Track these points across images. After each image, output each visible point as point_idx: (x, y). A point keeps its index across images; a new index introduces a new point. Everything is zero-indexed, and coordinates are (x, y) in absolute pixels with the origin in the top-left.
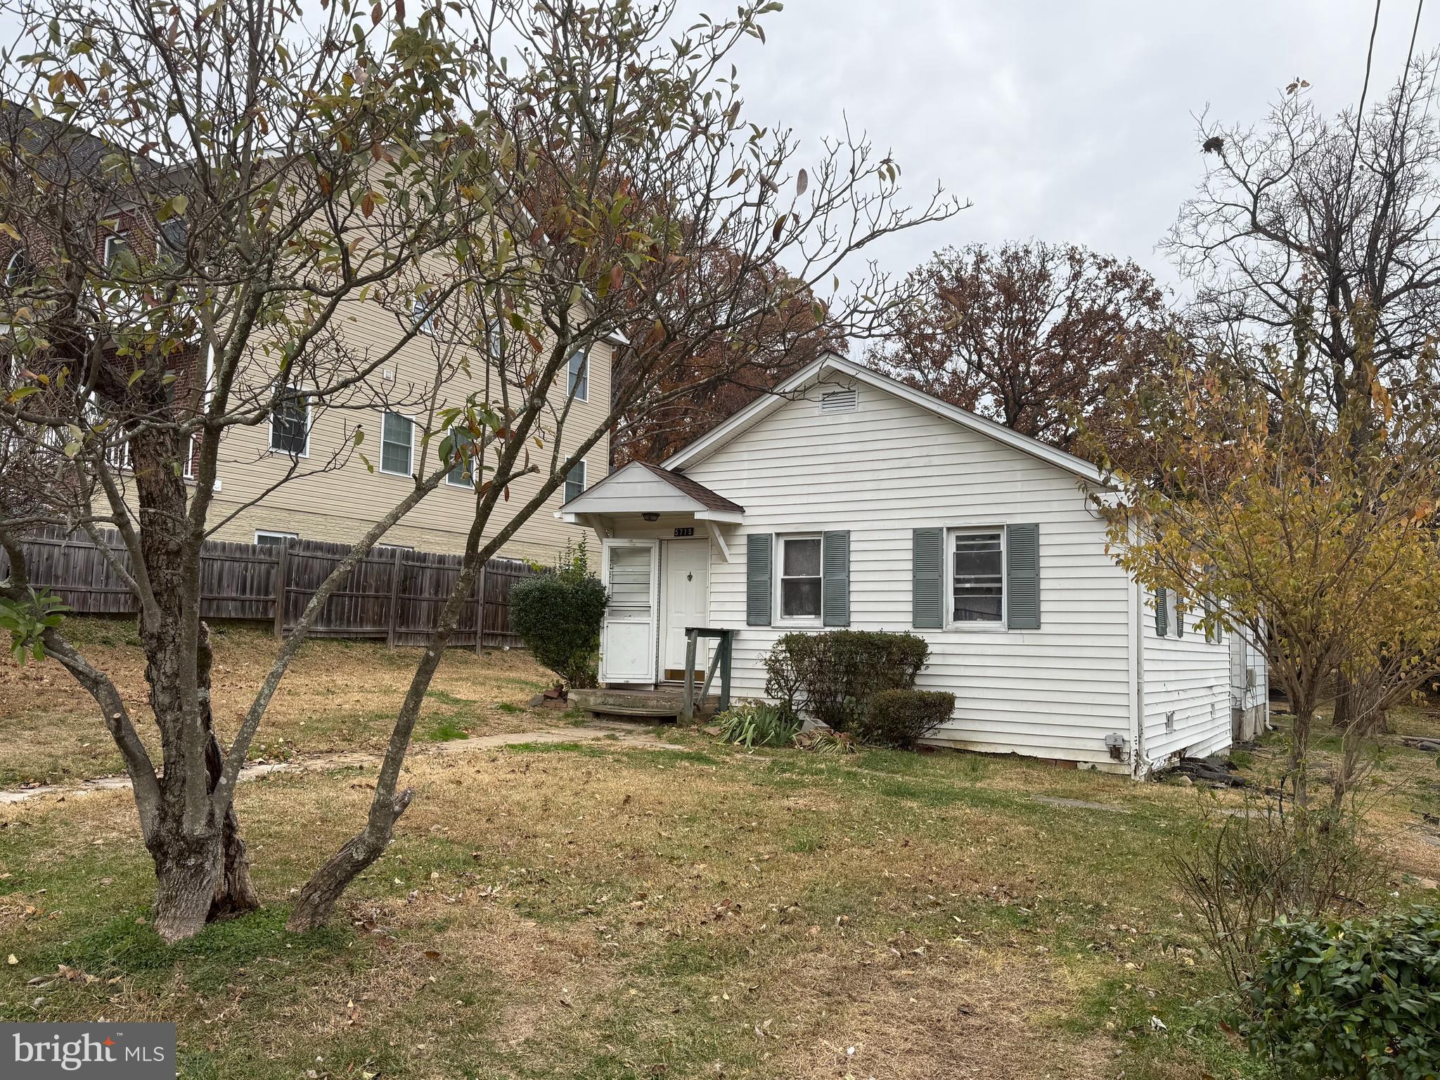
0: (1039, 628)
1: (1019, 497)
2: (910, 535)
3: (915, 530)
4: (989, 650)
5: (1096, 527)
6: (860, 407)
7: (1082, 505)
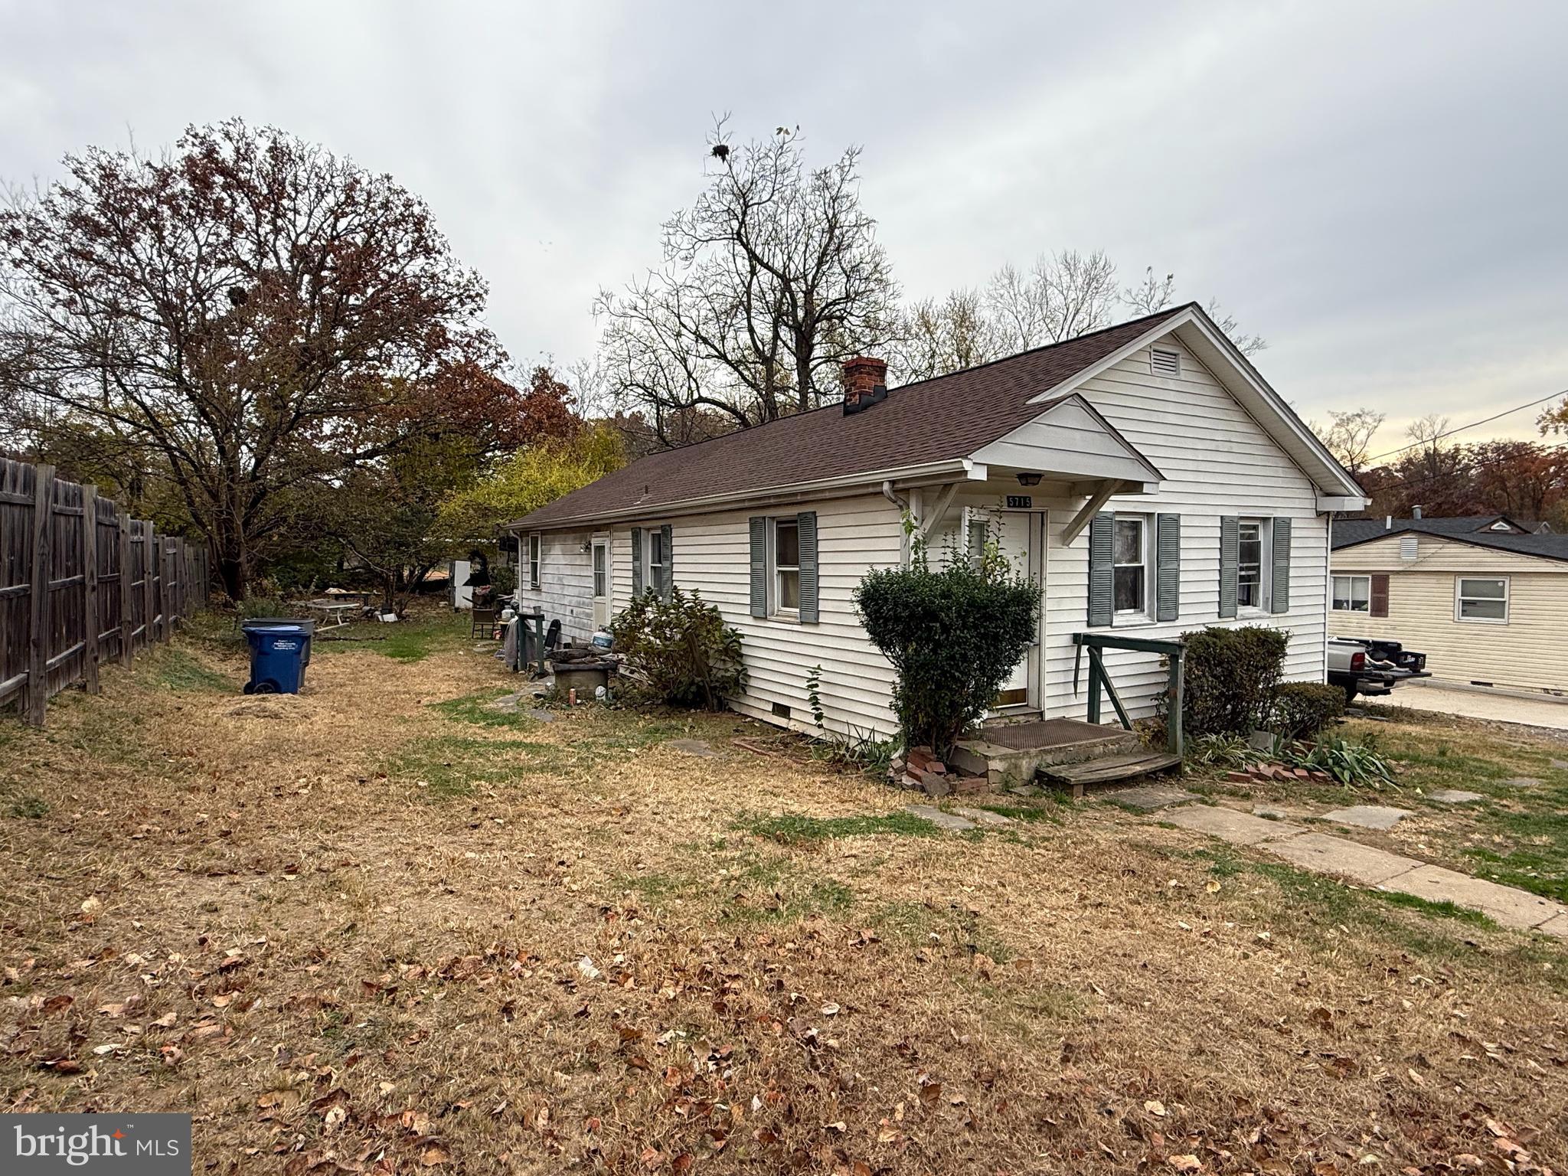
0: (1287, 611)
1: (1280, 493)
2: (1219, 523)
3: (1220, 518)
5: (1315, 524)
6: (1183, 375)
7: (1310, 504)
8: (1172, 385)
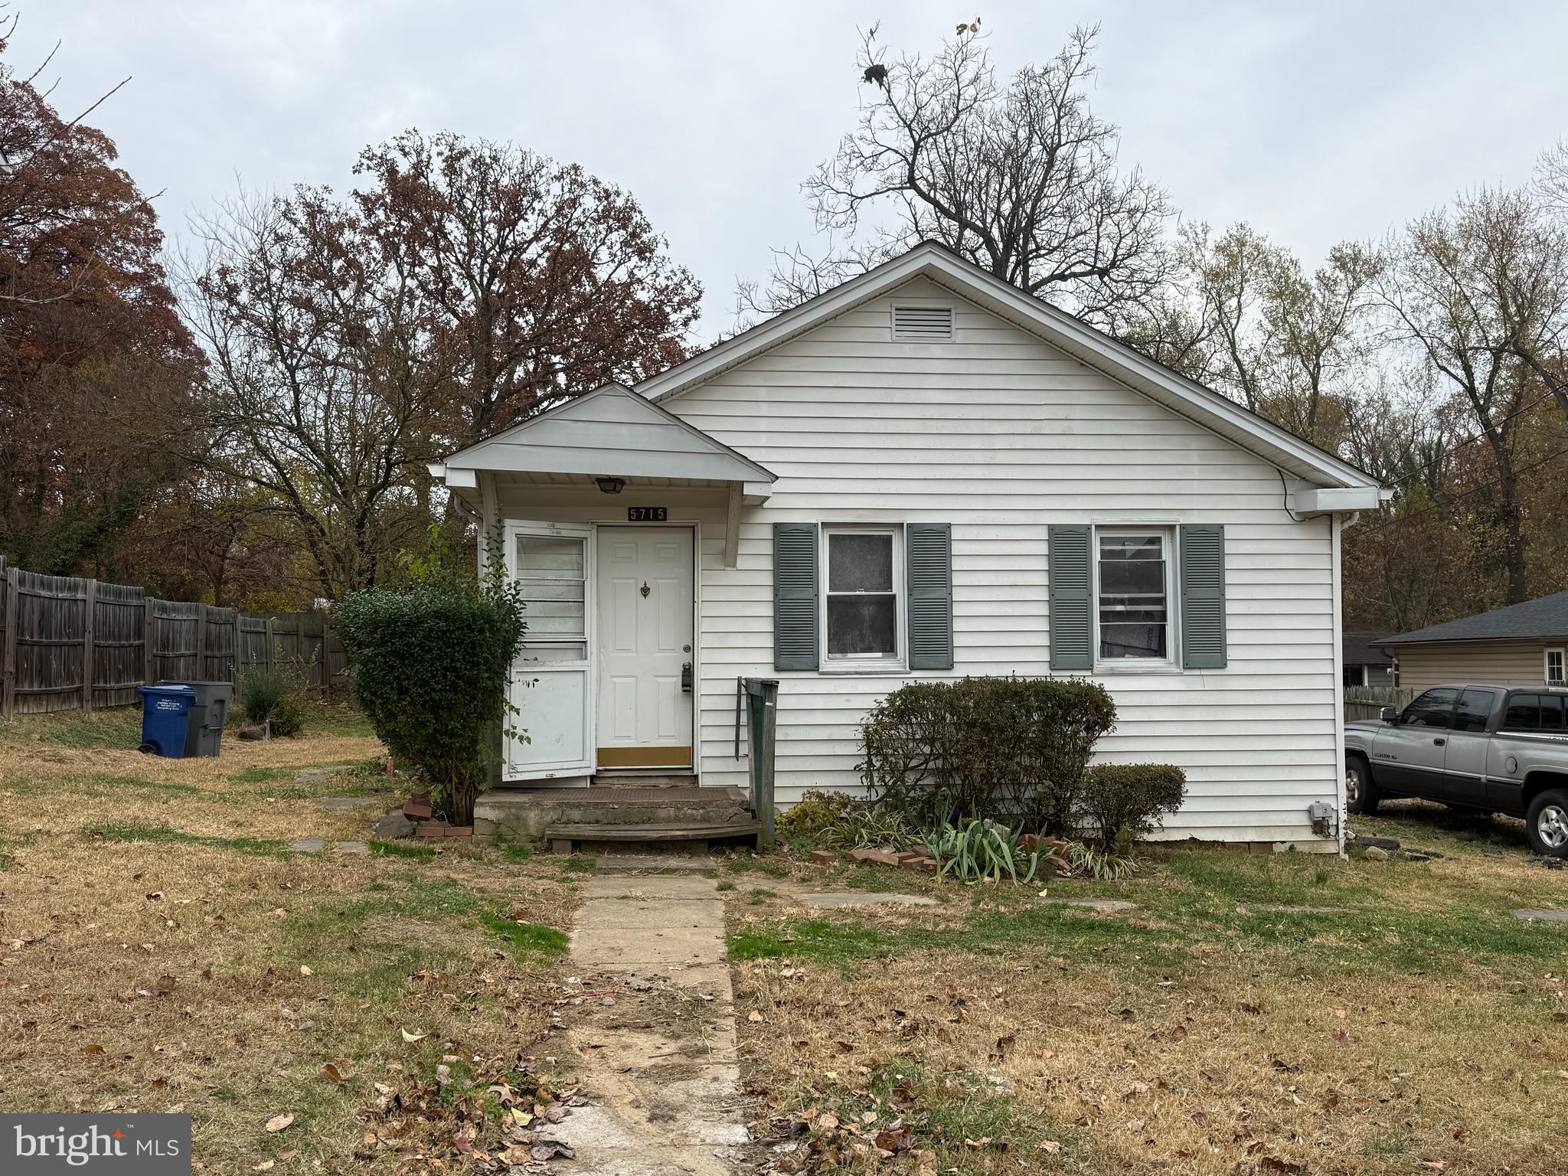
0: (1224, 666)
1: (1195, 488)
2: (1043, 534)
3: (1051, 528)
4: (1158, 699)
5: (1294, 533)
6: (958, 336)
7: (1276, 503)
8: (936, 351)
